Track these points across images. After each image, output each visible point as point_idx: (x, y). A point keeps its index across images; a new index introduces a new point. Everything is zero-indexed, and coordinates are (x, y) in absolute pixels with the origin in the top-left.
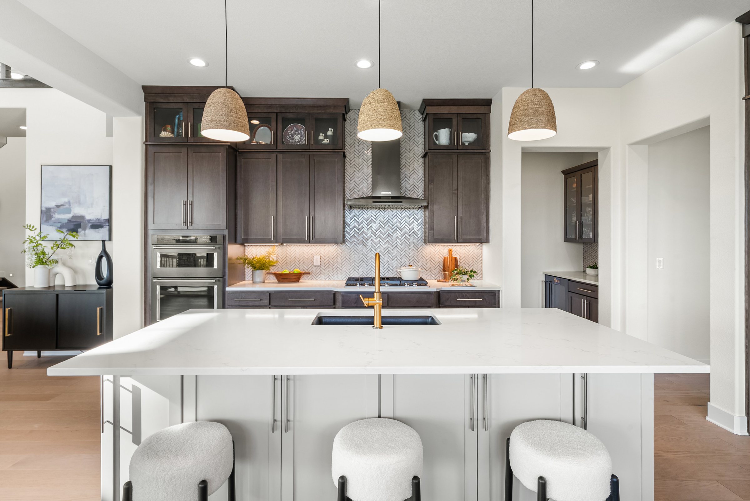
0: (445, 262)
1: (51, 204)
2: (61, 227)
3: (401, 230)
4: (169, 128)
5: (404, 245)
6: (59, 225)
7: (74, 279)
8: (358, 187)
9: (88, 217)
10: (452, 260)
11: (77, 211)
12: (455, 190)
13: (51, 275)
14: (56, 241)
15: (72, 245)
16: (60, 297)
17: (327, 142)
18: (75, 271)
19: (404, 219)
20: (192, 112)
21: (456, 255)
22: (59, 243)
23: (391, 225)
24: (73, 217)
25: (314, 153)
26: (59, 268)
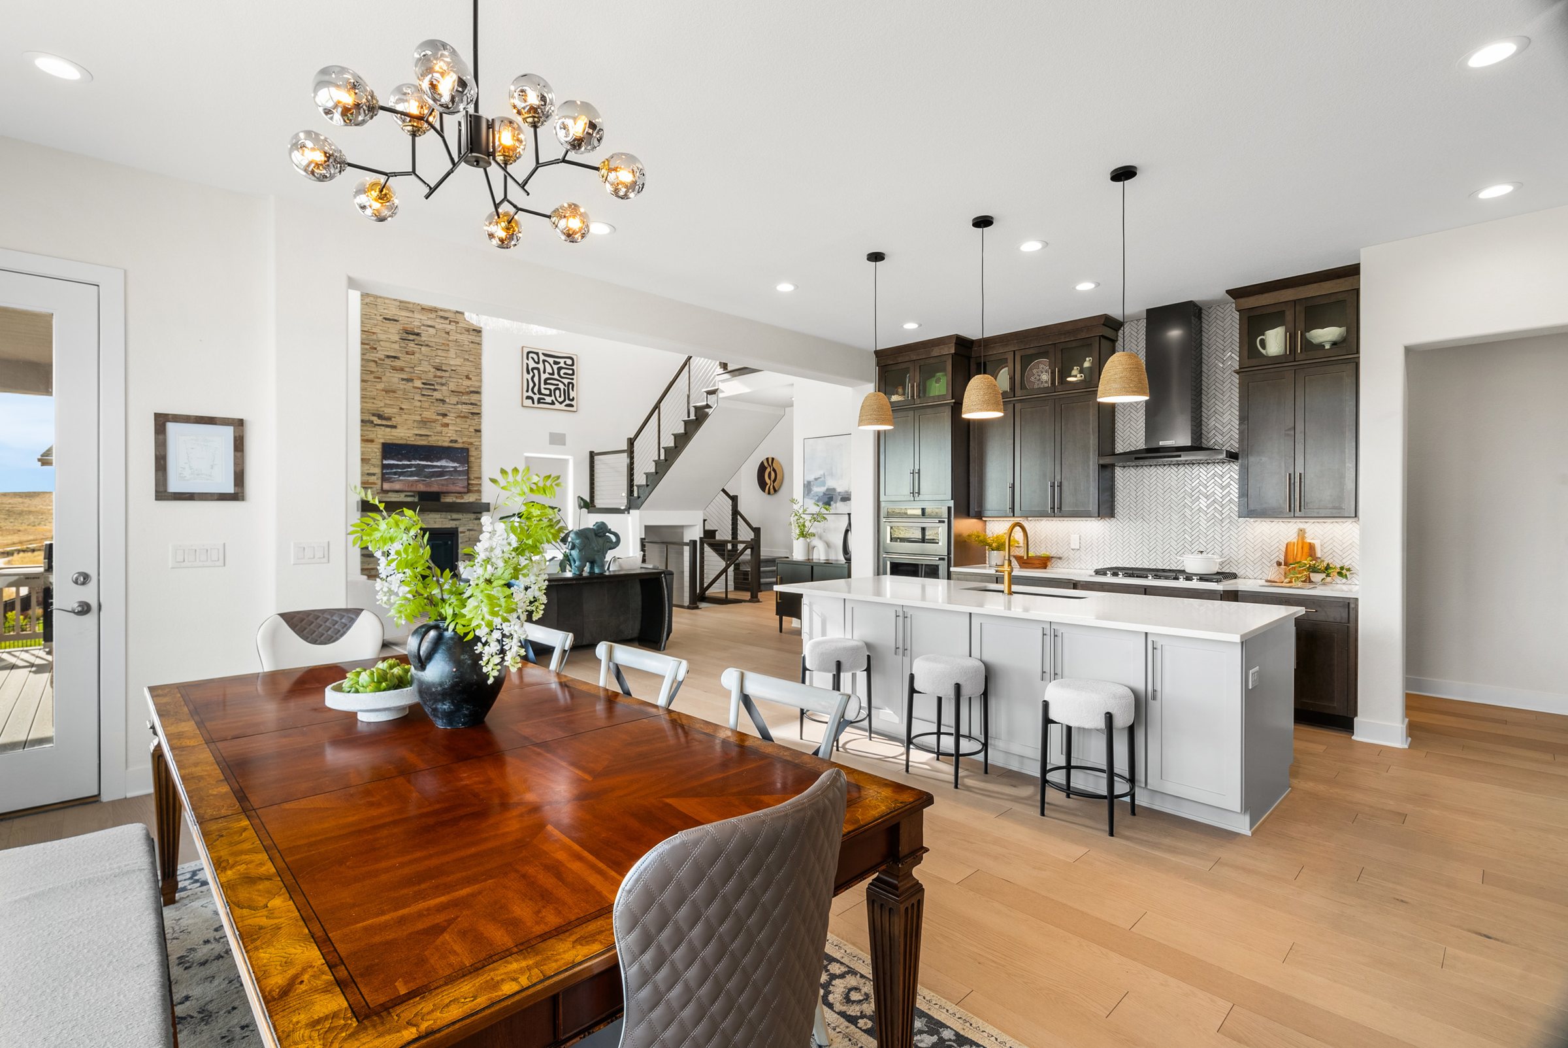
0: (1289, 550)
1: (811, 478)
2: (818, 501)
3: (1207, 497)
4: (900, 390)
5: (1213, 520)
6: (817, 498)
7: (827, 553)
8: (1135, 434)
9: (839, 490)
10: (1302, 548)
11: (831, 483)
12: (1290, 429)
13: (810, 549)
14: (813, 514)
15: (825, 519)
16: (814, 568)
17: (1081, 378)
18: (828, 545)
19: (1213, 480)
20: (918, 370)
21: (1313, 539)
22: (815, 516)
23: (1189, 490)
24: (828, 490)
25: (1062, 396)
26: (816, 542)
